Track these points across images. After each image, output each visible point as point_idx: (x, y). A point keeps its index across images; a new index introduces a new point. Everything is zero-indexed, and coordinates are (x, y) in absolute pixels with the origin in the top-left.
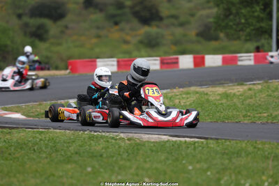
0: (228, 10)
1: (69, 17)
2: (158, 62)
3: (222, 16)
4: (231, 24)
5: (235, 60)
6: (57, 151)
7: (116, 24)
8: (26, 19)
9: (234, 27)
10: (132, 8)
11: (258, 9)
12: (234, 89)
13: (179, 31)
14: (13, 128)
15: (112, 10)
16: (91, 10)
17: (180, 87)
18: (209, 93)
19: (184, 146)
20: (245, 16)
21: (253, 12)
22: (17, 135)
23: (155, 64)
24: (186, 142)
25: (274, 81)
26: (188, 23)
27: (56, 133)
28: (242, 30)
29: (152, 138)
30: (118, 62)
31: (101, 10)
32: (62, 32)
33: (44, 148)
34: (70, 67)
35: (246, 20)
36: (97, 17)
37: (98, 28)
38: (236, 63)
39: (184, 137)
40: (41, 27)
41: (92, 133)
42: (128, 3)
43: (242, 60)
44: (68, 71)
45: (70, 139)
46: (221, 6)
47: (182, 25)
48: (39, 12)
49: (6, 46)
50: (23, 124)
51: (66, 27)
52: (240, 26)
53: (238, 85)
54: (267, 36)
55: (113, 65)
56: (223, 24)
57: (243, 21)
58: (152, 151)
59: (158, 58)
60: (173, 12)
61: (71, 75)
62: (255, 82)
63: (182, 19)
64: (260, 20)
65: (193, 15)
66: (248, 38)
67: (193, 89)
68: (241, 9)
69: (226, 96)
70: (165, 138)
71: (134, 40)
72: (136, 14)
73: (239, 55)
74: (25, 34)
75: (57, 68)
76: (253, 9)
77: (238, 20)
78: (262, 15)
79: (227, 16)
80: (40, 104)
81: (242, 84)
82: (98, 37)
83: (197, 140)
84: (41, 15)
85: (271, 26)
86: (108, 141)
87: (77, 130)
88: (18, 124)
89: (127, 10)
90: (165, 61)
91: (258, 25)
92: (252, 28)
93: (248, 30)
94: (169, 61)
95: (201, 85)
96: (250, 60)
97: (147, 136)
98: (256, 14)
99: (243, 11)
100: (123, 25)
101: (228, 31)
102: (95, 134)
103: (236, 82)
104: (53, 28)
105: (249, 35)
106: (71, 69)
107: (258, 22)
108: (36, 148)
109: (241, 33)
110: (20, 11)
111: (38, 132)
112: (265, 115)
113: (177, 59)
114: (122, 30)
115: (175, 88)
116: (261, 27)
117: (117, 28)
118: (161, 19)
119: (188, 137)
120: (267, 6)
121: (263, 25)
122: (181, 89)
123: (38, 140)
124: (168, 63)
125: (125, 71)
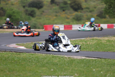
1: (44, 7)
3: (107, 8)
4: (111, 11)
5: (112, 26)
6: (39, 62)
7: (64, 11)
8: (27, 8)
10: (70, 4)
12: (112, 38)
13: (89, 14)
14: (21, 52)
15: (62, 5)
16: (53, 4)
17: (90, 37)
18: (102, 40)
19: (91, 61)
22: (23, 55)
24: (92, 59)
26: (93, 11)
27: (39, 55)
29: (78, 58)
30: (64, 26)
31: (58, 5)
32: (41, 14)
33: (33, 61)
34: (45, 28)
36: (56, 7)
37: (56, 12)
38: (113, 28)
39: (91, 57)
40: (33, 11)
41: (54, 55)
42: (69, 2)
44: (44, 30)
45: (44, 57)
46: (107, 4)
47: (91, 12)
48: (32, 5)
49: (18, 19)
50: (25, 51)
51: (43, 12)
53: (114, 37)
55: (62, 27)
56: (108, 11)
58: (78, 63)
59: (81, 25)
60: (87, 6)
61: (45, 31)
63: (91, 9)
65: (95, 8)
67: (95, 38)
69: (109, 41)
70: (84, 58)
71: (71, 18)
72: (72, 7)
73: (114, 24)
74: (26, 14)
75: (39, 28)
79: (110, 8)
80: (32, 43)
82: (56, 16)
83: (97, 59)
84: (33, 6)
86: (60, 58)
87: (47, 54)
88: (23, 51)
89: (68, 5)
95: (99, 36)
97: (76, 57)
100: (66, 11)
101: (110, 14)
103: (113, 35)
104: (38, 12)
106: (45, 29)
108: (30, 61)
110: (24, 5)
111: (31, 54)
114: (66, 13)
115: (88, 37)
117: (64, 12)
118: (82, 9)
119: (93, 57)
122: (90, 38)
123: (31, 57)
125: (67, 30)
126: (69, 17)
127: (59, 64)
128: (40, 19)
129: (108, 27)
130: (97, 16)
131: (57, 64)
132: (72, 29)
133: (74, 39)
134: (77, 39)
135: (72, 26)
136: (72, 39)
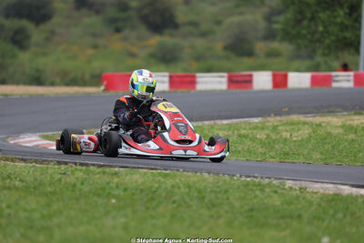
0: (301, 12)
1: (56, 20)
2: (225, 80)
4: (304, 32)
5: (328, 80)
7: (118, 30)
9: (309, 36)
10: (139, 10)
11: (341, 13)
12: (353, 120)
13: (200, 43)
15: (111, 12)
16: (84, 11)
17: (276, 115)
20: (323, 22)
21: (335, 17)
23: (220, 82)
28: (319, 41)
31: (98, 12)
32: (48, 39)
35: (325, 27)
36: (91, 20)
37: (94, 35)
41: (244, 178)
42: (134, 4)
43: (337, 81)
44: (102, 88)
47: (204, 35)
51: (53, 33)
52: (317, 36)
54: (352, 51)
55: (163, 82)
56: (294, 32)
57: (321, 29)
59: (226, 74)
60: (192, 17)
63: (204, 27)
64: (343, 27)
65: (218, 23)
66: (326, 52)
67: (295, 118)
68: (317, 12)
71: (143, 53)
72: (145, 19)
73: (334, 74)
76: (336, 14)
77: (313, 28)
78: (347, 22)
79: (298, 22)
81: (360, 114)
82: (95, 47)
89: (133, 13)
90: (234, 79)
91: (341, 35)
92: (333, 38)
93: (327, 41)
94: (239, 79)
96: (349, 81)
98: (339, 20)
99: (322, 15)
100: (126, 32)
101: (299, 41)
102: (248, 179)
104: (36, 34)
105: (329, 47)
107: (342, 30)
109: (317, 45)
113: (251, 76)
114: (125, 39)
115: (270, 116)
116: (345, 38)
117: (118, 36)
118: (176, 26)
120: (354, 10)
121: (348, 35)
122: (278, 118)
124: (237, 82)
125: (185, 90)
126: (135, 50)
128: (45, 54)
129: (314, 81)
132: (194, 88)
133: (225, 122)
134: (235, 121)
136: (218, 122)
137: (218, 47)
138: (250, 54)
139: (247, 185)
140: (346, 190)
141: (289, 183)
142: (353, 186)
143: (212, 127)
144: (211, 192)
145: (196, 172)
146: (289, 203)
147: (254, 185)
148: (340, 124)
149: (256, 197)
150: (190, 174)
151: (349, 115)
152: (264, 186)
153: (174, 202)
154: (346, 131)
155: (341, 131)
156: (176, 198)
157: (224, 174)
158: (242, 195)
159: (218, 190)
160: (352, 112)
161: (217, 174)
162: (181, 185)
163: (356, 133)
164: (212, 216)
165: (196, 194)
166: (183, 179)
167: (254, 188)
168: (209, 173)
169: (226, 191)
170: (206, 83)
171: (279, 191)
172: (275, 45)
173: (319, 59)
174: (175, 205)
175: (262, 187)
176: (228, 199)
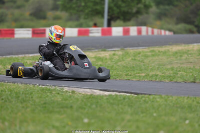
2: (30, 32)
4: (74, 6)
5: (87, 32)
9: (77, 8)
12: (101, 54)
13: (17, 12)
23: (28, 34)
25: (128, 48)
28: (82, 11)
35: (86, 3)
43: (92, 33)
47: (19, 7)
52: (81, 8)
53: (102, 51)
54: (100, 16)
56: (68, 6)
57: (83, 4)
59: (31, 29)
62: (114, 49)
63: (19, 3)
66: (86, 17)
73: (90, 29)
77: (79, 4)
81: (105, 51)
85: (103, 8)
90: (36, 32)
91: (94, 8)
92: (90, 9)
93: (87, 11)
94: (39, 32)
96: (98, 33)
101: (71, 11)
105: (87, 14)
107: (94, 5)
109: (81, 13)
112: (143, 75)
113: (45, 30)
116: (96, 9)
121: (98, 7)
125: (8, 38)
127: (75, 106)
129: (80, 33)
130: (31, 15)
131: (71, 107)
132: (13, 36)
133: (31, 55)
135: (13, 31)
136: (27, 55)
137: (27, 14)
138: (44, 18)
139: (43, 90)
140: (97, 92)
141: (66, 89)
142: (101, 90)
143: (23, 58)
144: (23, 93)
145: (15, 83)
146: (66, 100)
147: (46, 90)
148: (94, 56)
149: (48, 96)
150: (11, 84)
151: (99, 51)
152: (52, 90)
153: (3, 99)
154: (97, 60)
155: (94, 60)
156: (3, 97)
157: (30, 84)
158: (40, 95)
159: (27, 92)
160: (100, 50)
161: (26, 84)
162: (6, 90)
163: (102, 61)
164: (23, 107)
165: (14, 95)
166: (7, 87)
167: (47, 91)
168: (22, 83)
169: (31, 93)
170: (20, 34)
171: (60, 93)
172: (58, 13)
173: (82, 21)
174: (3, 101)
175: (51, 91)
176: (32, 97)
